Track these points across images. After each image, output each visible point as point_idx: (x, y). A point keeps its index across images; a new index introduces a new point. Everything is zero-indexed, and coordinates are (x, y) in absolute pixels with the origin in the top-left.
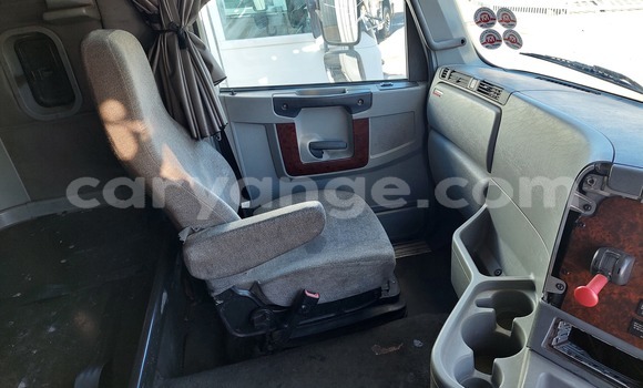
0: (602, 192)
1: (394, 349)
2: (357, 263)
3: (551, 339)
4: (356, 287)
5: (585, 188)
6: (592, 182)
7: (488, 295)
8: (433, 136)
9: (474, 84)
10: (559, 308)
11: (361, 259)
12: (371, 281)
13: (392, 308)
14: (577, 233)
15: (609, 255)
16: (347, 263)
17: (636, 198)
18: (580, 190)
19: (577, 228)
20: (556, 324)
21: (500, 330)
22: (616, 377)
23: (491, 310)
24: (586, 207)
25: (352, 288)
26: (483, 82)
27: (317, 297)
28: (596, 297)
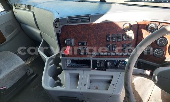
0: (60, 26)
1: (37, 87)
2: (14, 71)
3: (66, 65)
4: (18, 77)
5: (56, 26)
6: (57, 24)
7: (52, 61)
8: (22, 25)
9: (24, 7)
10: (65, 57)
11: (14, 70)
12: (22, 73)
13: (33, 76)
14: (60, 38)
15: (68, 40)
16: (11, 73)
17: (67, 25)
18: (56, 27)
19: (60, 37)
20: (66, 61)
21: (58, 68)
22: (82, 65)
23: (53, 65)
24: (59, 31)
25: (17, 79)
26: (26, 5)
27: (5, 87)
28: (69, 52)
